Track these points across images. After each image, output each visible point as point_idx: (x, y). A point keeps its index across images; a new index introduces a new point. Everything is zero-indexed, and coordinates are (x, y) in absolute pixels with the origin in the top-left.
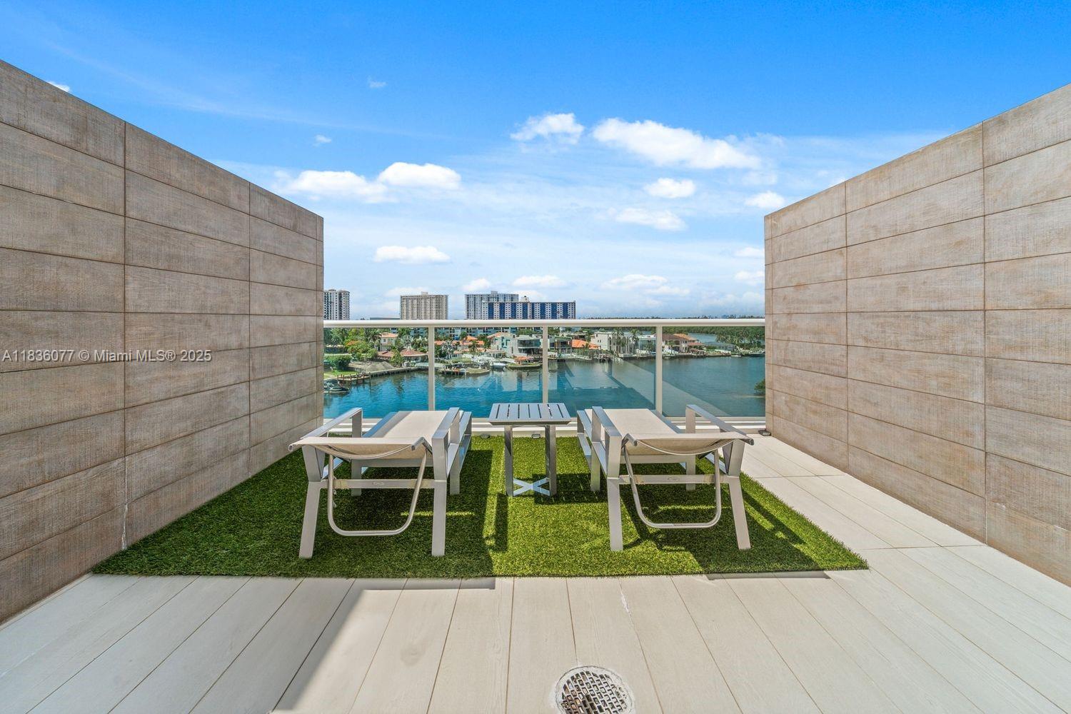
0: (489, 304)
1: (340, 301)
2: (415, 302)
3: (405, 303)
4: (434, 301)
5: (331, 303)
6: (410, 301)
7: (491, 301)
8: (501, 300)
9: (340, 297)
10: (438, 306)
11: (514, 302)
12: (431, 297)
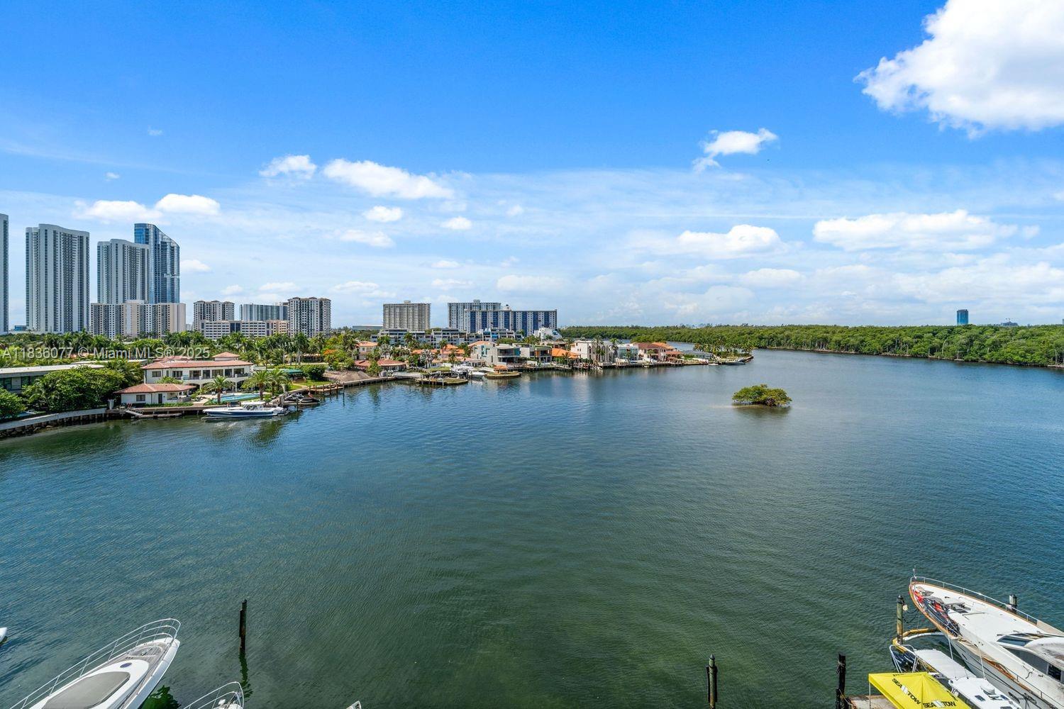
0: (471, 312)
1: (321, 310)
2: (398, 310)
3: (387, 311)
4: (417, 309)
5: (311, 311)
6: (392, 310)
7: (474, 309)
8: (484, 309)
9: (321, 305)
10: (421, 315)
11: (496, 310)
12: (413, 306)
